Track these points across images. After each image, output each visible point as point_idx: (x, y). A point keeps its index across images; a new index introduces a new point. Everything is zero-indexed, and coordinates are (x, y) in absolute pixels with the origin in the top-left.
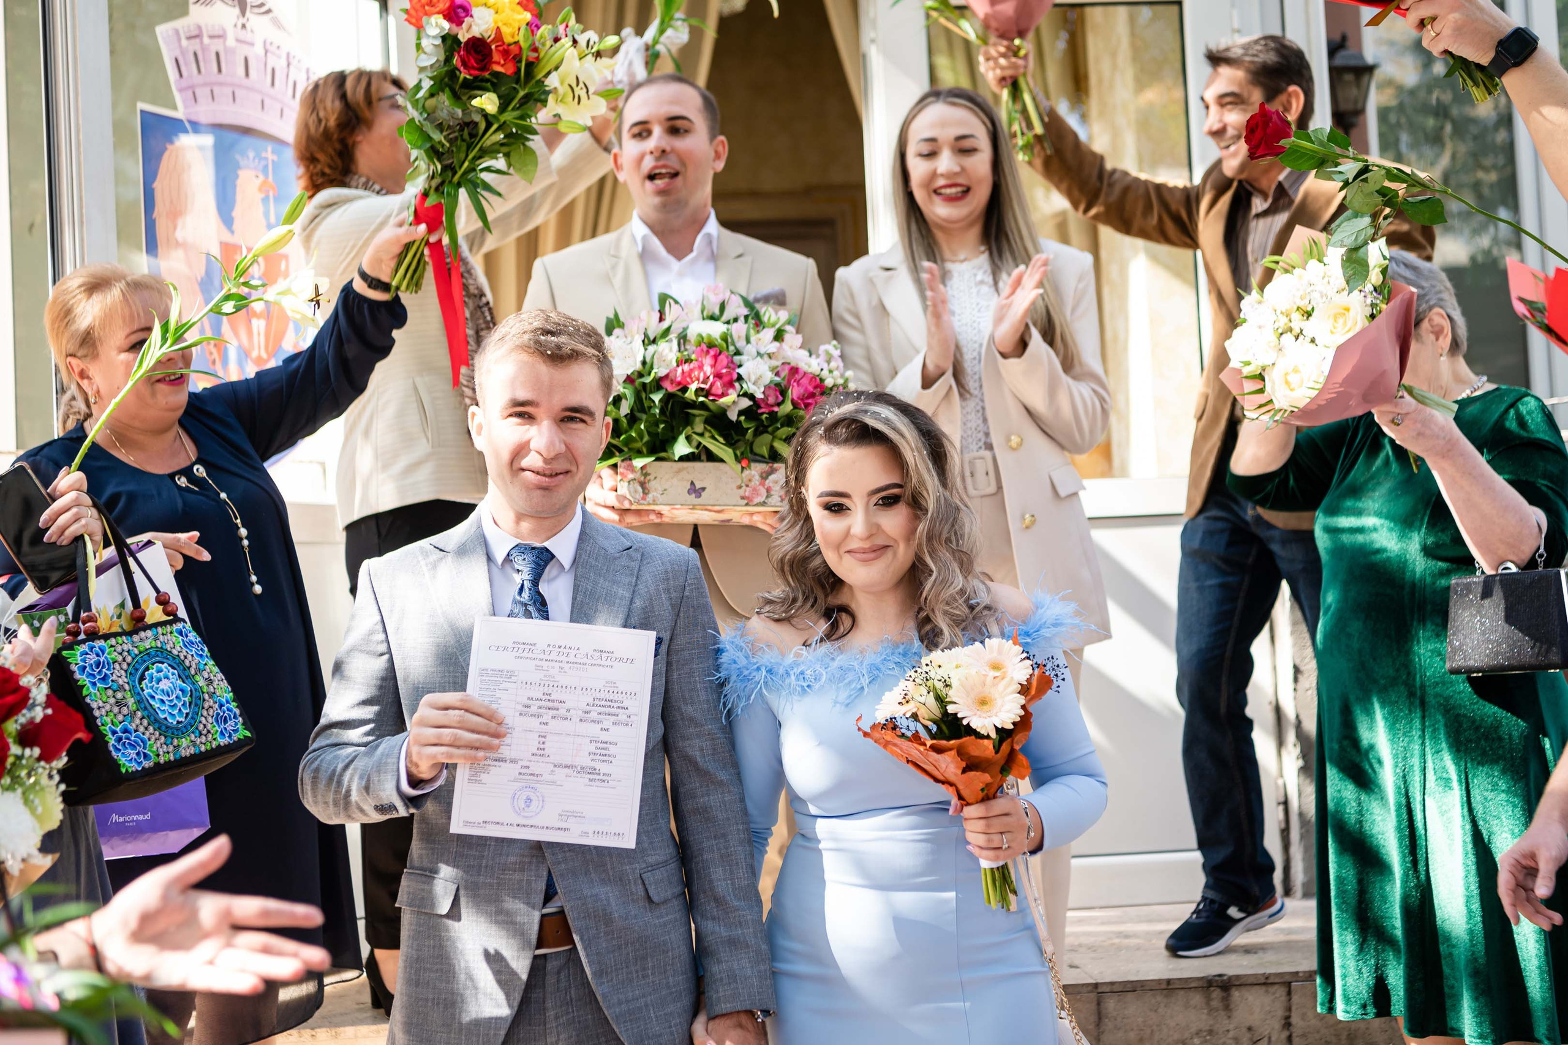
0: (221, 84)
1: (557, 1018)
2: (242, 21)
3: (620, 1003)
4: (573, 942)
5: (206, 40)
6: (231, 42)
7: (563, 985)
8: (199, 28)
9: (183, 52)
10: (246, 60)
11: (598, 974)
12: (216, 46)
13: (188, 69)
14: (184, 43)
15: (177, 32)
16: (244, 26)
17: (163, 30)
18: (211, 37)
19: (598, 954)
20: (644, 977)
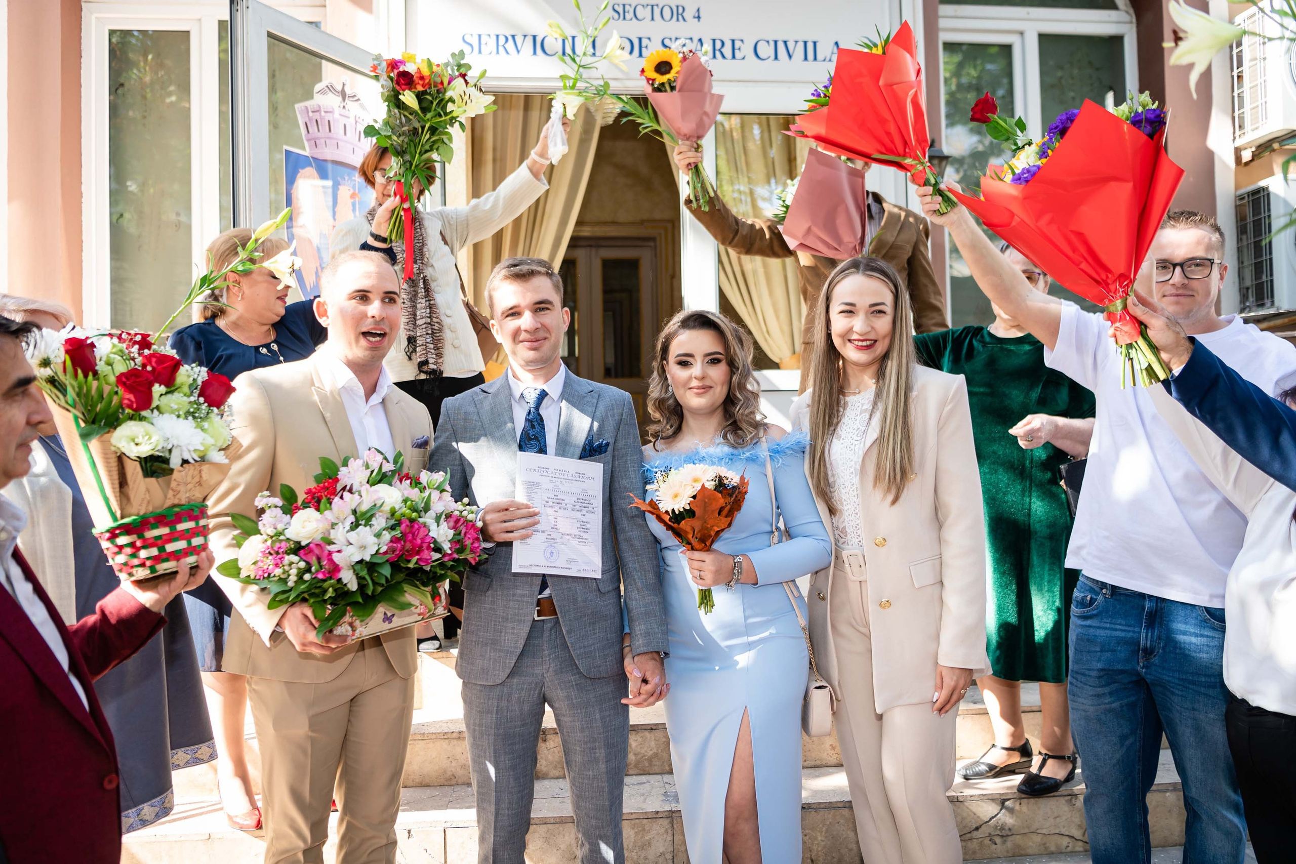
0: (329, 138)
1: (549, 655)
2: (343, 104)
3: (580, 648)
4: (556, 614)
5: (323, 114)
6: (337, 115)
7: (553, 637)
8: (319, 107)
9: (310, 119)
10: (345, 126)
11: (569, 632)
12: (329, 117)
13: (313, 128)
14: (311, 114)
15: (306, 108)
16: (344, 107)
17: (297, 106)
18: (326, 112)
19: (570, 620)
20: (594, 634)
